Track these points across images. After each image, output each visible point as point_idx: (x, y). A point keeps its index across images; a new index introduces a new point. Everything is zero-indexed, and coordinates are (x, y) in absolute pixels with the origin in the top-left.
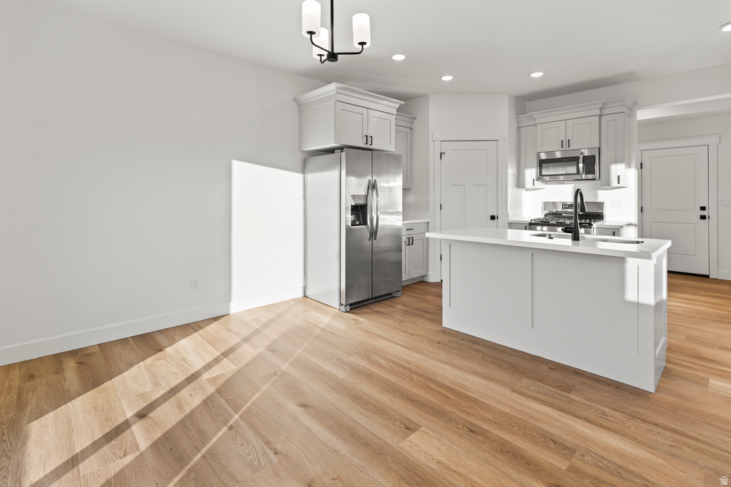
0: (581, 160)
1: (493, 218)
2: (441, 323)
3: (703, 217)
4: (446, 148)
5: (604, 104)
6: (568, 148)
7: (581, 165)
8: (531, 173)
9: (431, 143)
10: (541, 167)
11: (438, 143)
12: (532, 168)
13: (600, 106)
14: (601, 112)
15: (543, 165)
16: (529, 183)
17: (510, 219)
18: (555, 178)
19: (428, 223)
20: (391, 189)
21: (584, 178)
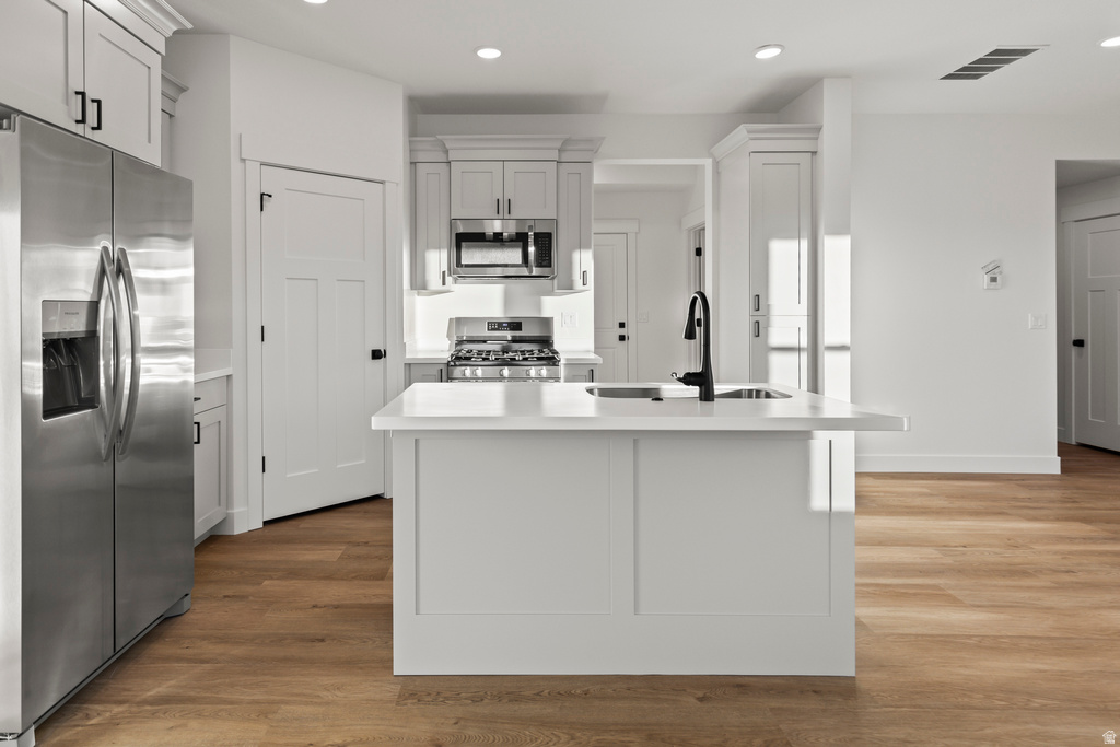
0: (531, 240)
1: (377, 355)
2: (388, 663)
3: (622, 338)
4: (272, 181)
5: (566, 142)
6: (507, 216)
7: (532, 249)
8: (437, 260)
9: (236, 166)
10: (459, 248)
11: (253, 167)
12: (439, 248)
13: (559, 145)
14: (559, 156)
15: (463, 244)
16: (434, 280)
17: (407, 356)
18: (479, 271)
19: (229, 377)
20: (164, 286)
21: (534, 273)
